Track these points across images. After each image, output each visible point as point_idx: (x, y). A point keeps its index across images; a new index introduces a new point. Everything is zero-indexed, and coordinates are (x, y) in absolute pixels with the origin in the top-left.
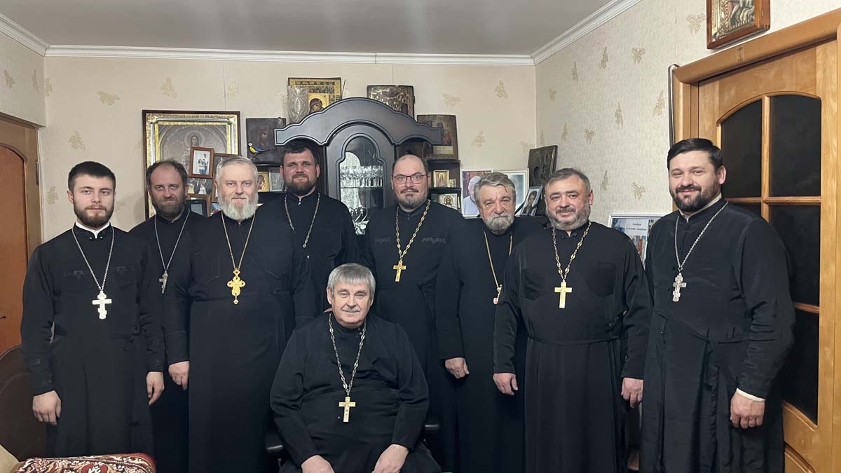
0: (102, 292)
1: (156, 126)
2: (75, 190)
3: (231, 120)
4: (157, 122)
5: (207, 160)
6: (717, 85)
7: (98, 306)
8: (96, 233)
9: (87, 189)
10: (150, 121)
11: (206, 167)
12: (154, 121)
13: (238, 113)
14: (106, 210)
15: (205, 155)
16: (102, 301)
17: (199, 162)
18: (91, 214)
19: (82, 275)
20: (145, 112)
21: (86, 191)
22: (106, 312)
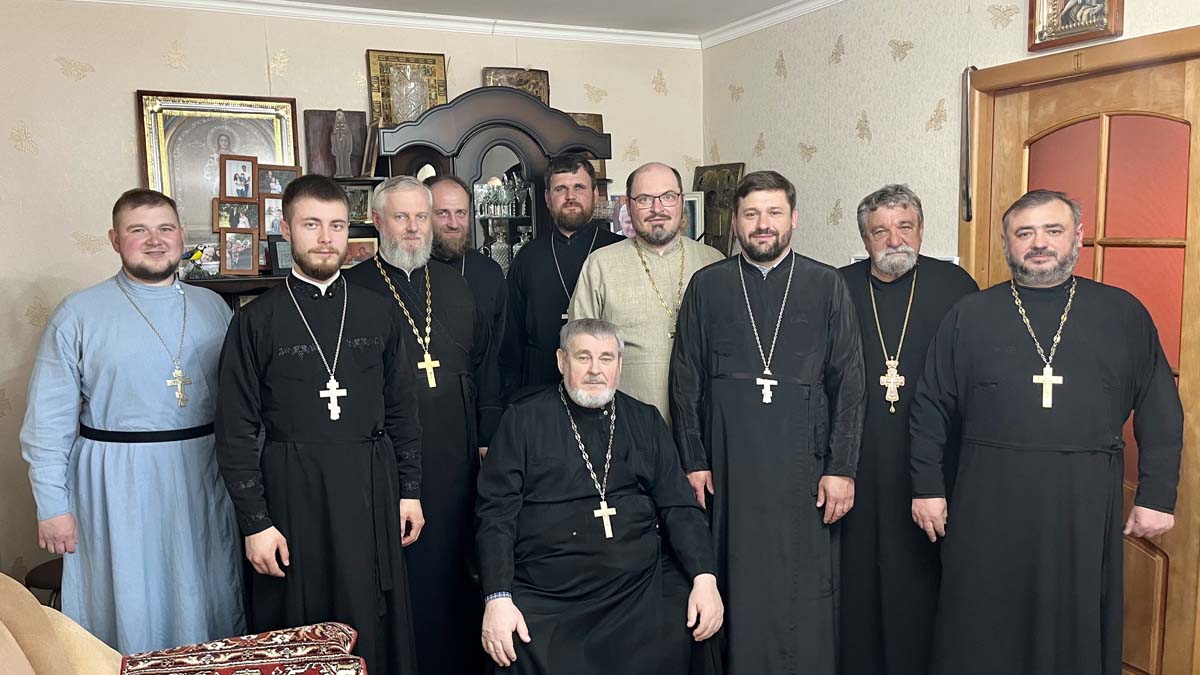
0: (332, 377)
1: (160, 116)
2: (294, 220)
3: (281, 112)
4: (160, 111)
5: (248, 174)
6: (1026, 96)
7: (328, 400)
8: (323, 287)
9: (312, 222)
10: (150, 108)
11: (247, 186)
12: (156, 109)
13: (293, 102)
14: (338, 253)
15: (244, 167)
16: (333, 391)
17: (235, 179)
18: (316, 261)
19: (305, 353)
20: (140, 95)
21: (311, 225)
22: (338, 409)
